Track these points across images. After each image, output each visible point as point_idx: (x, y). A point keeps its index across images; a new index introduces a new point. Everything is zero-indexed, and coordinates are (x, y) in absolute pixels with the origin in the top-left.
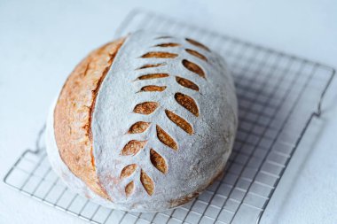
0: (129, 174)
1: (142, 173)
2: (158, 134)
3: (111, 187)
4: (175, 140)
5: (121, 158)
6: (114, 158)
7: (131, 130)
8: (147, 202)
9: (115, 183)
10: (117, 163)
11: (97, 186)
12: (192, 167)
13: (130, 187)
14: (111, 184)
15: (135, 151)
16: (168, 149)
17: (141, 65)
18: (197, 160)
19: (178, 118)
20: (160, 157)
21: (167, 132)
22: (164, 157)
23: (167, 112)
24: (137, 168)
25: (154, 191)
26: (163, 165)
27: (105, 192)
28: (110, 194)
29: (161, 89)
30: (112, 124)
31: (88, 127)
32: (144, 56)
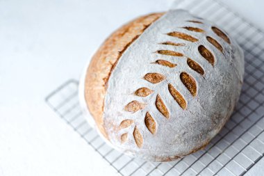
0: (126, 126)
1: (135, 129)
2: (156, 102)
3: (112, 132)
4: (169, 111)
5: (123, 112)
6: (119, 110)
7: (137, 92)
8: (136, 152)
9: (114, 130)
10: (120, 114)
11: (102, 127)
12: (177, 135)
13: (125, 136)
14: (112, 129)
15: (135, 110)
16: (162, 116)
17: (165, 41)
18: (183, 131)
19: (177, 93)
20: (153, 120)
21: (164, 102)
22: (156, 121)
23: (169, 87)
24: (133, 124)
25: (142, 145)
26: (154, 128)
27: (107, 134)
28: (110, 137)
29: (172, 66)
30: (125, 83)
31: (106, 80)
32: (170, 34)
